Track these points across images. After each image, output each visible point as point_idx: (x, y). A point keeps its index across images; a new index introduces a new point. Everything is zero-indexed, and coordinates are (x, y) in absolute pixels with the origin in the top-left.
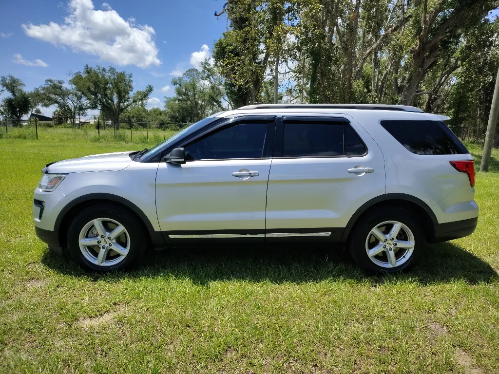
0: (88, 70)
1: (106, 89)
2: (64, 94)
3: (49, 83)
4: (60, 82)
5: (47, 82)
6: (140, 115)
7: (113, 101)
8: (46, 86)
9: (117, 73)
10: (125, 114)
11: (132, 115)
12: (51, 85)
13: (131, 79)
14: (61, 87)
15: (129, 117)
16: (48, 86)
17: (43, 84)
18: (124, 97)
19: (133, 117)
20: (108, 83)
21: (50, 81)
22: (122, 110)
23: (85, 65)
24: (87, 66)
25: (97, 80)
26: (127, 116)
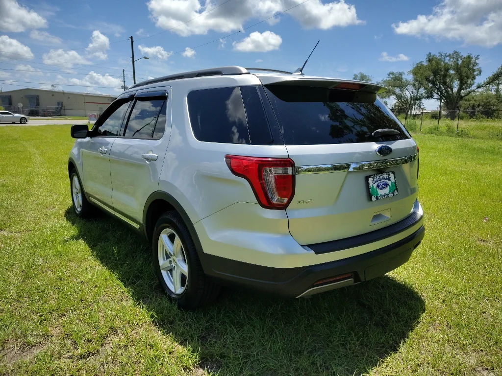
0: (431, 58)
1: (445, 76)
2: (402, 86)
3: (391, 76)
4: (401, 74)
5: (389, 75)
6: (489, 102)
7: (452, 90)
8: (388, 79)
9: (461, 57)
10: (470, 103)
11: (478, 103)
12: (392, 78)
13: (477, 61)
14: (402, 79)
15: (474, 106)
16: (390, 79)
17: (386, 78)
18: (466, 83)
19: (479, 105)
20: (448, 69)
21: (392, 74)
22: (461, 98)
23: (428, 53)
24: (430, 53)
25: (437, 68)
26: (472, 105)
